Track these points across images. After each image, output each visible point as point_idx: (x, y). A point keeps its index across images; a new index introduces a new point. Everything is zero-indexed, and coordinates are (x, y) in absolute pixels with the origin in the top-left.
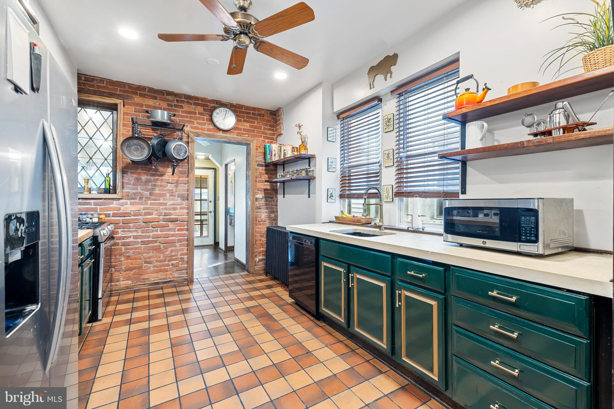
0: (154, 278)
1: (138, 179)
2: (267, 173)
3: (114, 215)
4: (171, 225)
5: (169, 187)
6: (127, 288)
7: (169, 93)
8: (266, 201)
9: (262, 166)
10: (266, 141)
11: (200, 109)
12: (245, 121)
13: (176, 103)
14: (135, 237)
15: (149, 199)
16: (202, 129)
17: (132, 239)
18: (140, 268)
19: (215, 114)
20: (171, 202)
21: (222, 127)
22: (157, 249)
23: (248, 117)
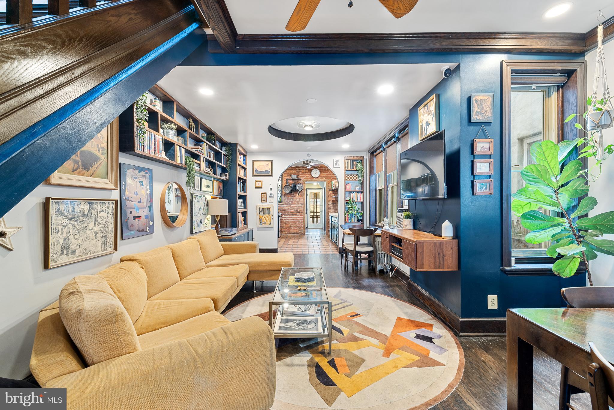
0: (293, 232)
1: (288, 198)
2: (333, 193)
3: (282, 210)
4: (298, 214)
5: (298, 200)
6: (286, 234)
7: (297, 167)
8: (333, 205)
9: (331, 190)
10: (333, 179)
11: (307, 171)
12: (324, 173)
13: (299, 170)
14: (288, 217)
15: (291, 205)
16: (308, 178)
17: (286, 218)
18: (289, 228)
19: (312, 172)
20: (298, 206)
21: (315, 177)
22: (294, 222)
23: (325, 171)
